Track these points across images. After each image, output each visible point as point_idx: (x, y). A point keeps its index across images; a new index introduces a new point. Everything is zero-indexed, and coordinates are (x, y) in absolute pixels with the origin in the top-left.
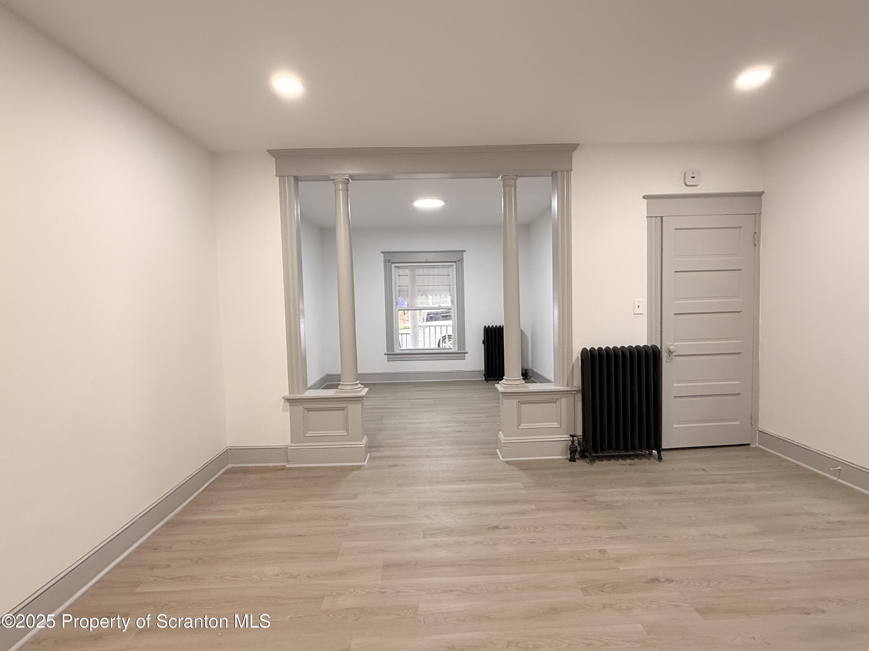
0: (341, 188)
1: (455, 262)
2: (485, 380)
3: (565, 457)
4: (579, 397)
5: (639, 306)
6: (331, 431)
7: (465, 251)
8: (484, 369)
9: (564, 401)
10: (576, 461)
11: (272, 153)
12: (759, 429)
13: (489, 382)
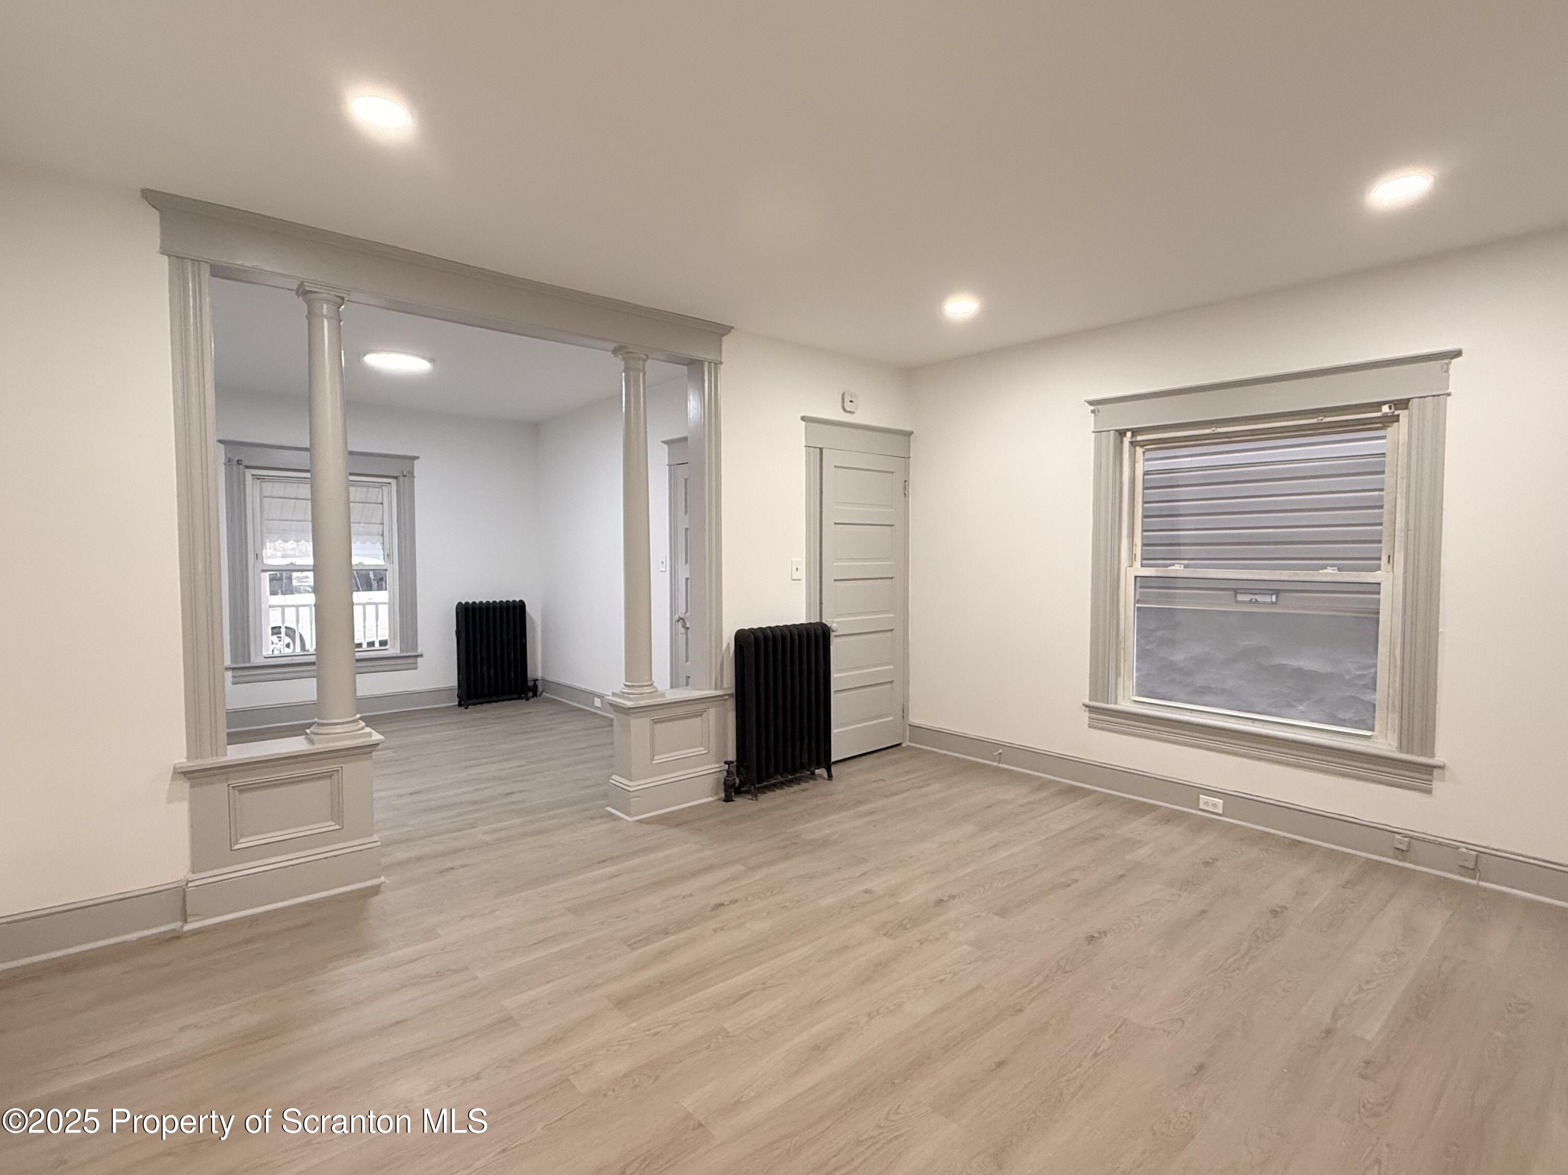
0: (325, 311)
1: (396, 478)
2: (460, 705)
3: (715, 798)
4: (731, 704)
5: (797, 569)
6: (307, 825)
7: (418, 458)
8: (455, 683)
9: (712, 713)
10: (733, 800)
11: (152, 197)
12: (910, 723)
13: (470, 707)
